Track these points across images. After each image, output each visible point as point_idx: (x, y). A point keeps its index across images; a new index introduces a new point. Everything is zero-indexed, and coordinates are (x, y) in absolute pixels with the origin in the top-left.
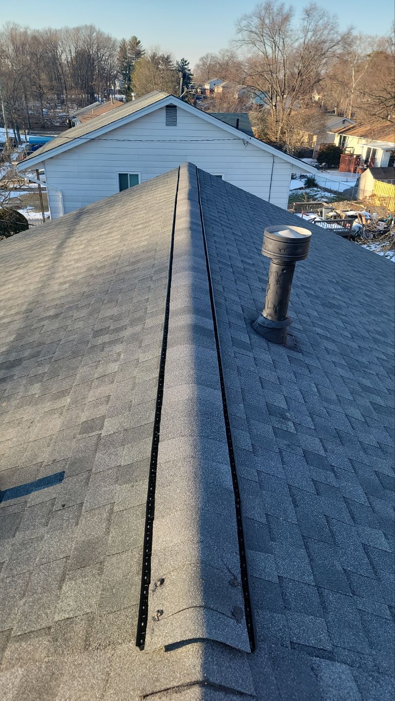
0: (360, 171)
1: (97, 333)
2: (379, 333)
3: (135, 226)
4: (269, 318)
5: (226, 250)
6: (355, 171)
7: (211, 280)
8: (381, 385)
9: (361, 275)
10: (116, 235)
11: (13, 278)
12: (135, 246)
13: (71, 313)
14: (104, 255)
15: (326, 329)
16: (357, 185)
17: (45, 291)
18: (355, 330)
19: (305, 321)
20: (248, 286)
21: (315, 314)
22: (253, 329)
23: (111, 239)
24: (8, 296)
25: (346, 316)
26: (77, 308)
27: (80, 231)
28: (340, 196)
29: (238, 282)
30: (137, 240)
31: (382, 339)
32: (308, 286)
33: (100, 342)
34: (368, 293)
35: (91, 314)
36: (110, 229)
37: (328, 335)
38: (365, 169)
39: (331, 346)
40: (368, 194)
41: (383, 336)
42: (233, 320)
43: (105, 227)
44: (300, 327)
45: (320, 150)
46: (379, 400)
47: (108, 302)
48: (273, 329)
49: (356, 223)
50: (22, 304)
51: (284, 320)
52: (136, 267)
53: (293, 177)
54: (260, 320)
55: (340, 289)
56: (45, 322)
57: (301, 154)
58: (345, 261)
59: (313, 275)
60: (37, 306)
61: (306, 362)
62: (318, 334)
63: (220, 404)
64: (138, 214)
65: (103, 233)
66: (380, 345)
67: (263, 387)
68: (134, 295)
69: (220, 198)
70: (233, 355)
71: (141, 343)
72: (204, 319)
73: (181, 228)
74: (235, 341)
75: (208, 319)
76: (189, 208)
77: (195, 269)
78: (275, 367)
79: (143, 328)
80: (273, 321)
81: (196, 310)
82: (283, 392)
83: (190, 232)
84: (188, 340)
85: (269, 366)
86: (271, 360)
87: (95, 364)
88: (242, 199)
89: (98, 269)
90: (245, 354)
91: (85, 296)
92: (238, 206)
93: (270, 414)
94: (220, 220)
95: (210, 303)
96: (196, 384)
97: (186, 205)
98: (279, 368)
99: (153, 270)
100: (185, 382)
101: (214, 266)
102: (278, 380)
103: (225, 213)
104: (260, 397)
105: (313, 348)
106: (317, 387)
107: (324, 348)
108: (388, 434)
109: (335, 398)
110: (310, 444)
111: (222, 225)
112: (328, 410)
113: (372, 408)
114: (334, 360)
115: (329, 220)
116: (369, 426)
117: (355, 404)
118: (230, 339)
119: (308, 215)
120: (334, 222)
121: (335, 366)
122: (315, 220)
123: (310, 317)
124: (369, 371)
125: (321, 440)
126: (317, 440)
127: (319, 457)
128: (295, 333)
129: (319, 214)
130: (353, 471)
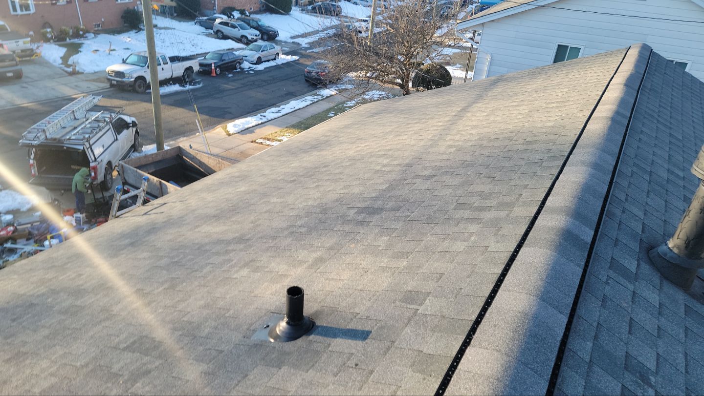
1: (460, 206)
3: (549, 103)
4: (676, 251)
5: (651, 152)
7: (614, 184)
10: (524, 109)
11: (410, 131)
12: (539, 125)
13: (444, 178)
14: (503, 127)
17: (432, 150)
20: (663, 202)
22: (648, 256)
23: (518, 112)
24: (398, 147)
26: (453, 175)
27: (490, 98)
29: (651, 195)
30: (545, 119)
33: (458, 216)
35: (462, 185)
36: (521, 101)
42: (624, 239)
43: (516, 99)
47: (485, 177)
48: (677, 266)
50: (407, 157)
51: (696, 259)
52: (530, 147)
54: (662, 249)
56: (418, 181)
60: (419, 163)
63: (560, 332)
64: (557, 91)
65: (511, 104)
67: (630, 332)
68: (514, 177)
69: (671, 90)
70: (605, 280)
71: (499, 230)
72: (583, 227)
73: (601, 115)
74: (614, 264)
75: (588, 229)
76: (621, 95)
77: (596, 166)
78: (660, 314)
79: (508, 216)
80: (679, 256)
81: (577, 214)
82: (657, 348)
83: (609, 123)
84: (551, 245)
85: (651, 309)
86: (658, 302)
87: (445, 236)
88: (701, 96)
89: (490, 140)
90: (622, 283)
91: (466, 165)
92: (692, 103)
93: (626, 368)
94: (659, 116)
95: (600, 210)
96: (539, 299)
97: (618, 91)
98: (665, 316)
99: (546, 156)
100: (526, 292)
101: (625, 168)
102: (656, 331)
103: (669, 108)
104: (621, 343)
111: (658, 121)
118: (609, 260)
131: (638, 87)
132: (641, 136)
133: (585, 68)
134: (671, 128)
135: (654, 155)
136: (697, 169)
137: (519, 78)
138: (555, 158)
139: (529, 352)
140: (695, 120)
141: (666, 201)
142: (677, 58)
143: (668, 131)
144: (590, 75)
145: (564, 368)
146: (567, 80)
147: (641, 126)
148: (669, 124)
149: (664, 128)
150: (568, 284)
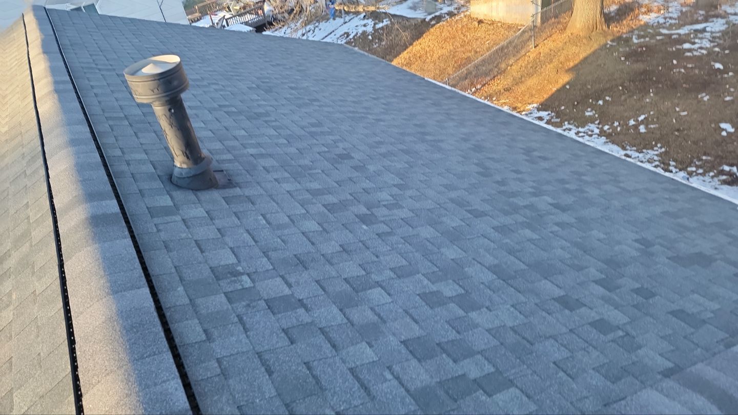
2: (313, 125)
4: (185, 166)
5: (114, 100)
7: (101, 147)
8: (330, 181)
9: (281, 68)
15: (259, 145)
18: (289, 132)
19: (233, 147)
20: (154, 134)
21: (243, 133)
22: (174, 184)
25: (276, 120)
29: (140, 135)
31: (318, 130)
32: (227, 103)
34: (293, 85)
37: (263, 151)
39: (269, 162)
41: (318, 126)
42: (145, 186)
44: (229, 156)
46: (331, 199)
48: (195, 176)
49: (267, 8)
51: (201, 161)
54: (176, 172)
55: (263, 92)
58: (260, 58)
59: (229, 89)
61: (246, 194)
62: (252, 155)
66: (317, 137)
67: (202, 252)
68: (9, 204)
69: (90, 37)
70: (155, 230)
71: (33, 267)
72: (104, 203)
73: (43, 93)
74: (153, 212)
75: (108, 201)
76: (48, 64)
77: (74, 142)
78: (212, 219)
79: (31, 246)
80: (190, 168)
81: (91, 196)
82: (227, 245)
83: (56, 96)
84: (87, 241)
85: (204, 221)
86: (204, 212)
88: (119, 28)
90: (170, 221)
92: (116, 38)
93: (218, 279)
94: (96, 64)
95: (106, 178)
96: (111, 295)
97: (43, 62)
98: (217, 218)
99: (24, 163)
100: (96, 300)
101: (102, 127)
102: (218, 233)
103: (101, 53)
104: (202, 265)
105: (250, 174)
106: (264, 218)
107: (262, 169)
108: (347, 231)
109: (287, 219)
110: (272, 289)
111: (99, 70)
112: (283, 237)
113: (326, 211)
114: (276, 177)
115: (239, 13)
116: (327, 233)
117: (309, 216)
118: (147, 211)
119: (217, 15)
120: (245, 14)
121: (279, 183)
122: (226, 17)
123: (238, 140)
124: (314, 171)
125: (283, 277)
126: (279, 279)
127: (284, 299)
128: (225, 166)
129: (227, 10)
130: (323, 293)
131: (57, 48)
132: (95, 91)
134: (114, 70)
135: (117, 100)
138: (33, 159)
139: (136, 346)
140: (129, 51)
141: (155, 132)
142: (82, 3)
143: (114, 73)
144: (8, 59)
145: (173, 327)
147: (87, 82)
148: (110, 67)
149: (108, 73)
150: (127, 260)
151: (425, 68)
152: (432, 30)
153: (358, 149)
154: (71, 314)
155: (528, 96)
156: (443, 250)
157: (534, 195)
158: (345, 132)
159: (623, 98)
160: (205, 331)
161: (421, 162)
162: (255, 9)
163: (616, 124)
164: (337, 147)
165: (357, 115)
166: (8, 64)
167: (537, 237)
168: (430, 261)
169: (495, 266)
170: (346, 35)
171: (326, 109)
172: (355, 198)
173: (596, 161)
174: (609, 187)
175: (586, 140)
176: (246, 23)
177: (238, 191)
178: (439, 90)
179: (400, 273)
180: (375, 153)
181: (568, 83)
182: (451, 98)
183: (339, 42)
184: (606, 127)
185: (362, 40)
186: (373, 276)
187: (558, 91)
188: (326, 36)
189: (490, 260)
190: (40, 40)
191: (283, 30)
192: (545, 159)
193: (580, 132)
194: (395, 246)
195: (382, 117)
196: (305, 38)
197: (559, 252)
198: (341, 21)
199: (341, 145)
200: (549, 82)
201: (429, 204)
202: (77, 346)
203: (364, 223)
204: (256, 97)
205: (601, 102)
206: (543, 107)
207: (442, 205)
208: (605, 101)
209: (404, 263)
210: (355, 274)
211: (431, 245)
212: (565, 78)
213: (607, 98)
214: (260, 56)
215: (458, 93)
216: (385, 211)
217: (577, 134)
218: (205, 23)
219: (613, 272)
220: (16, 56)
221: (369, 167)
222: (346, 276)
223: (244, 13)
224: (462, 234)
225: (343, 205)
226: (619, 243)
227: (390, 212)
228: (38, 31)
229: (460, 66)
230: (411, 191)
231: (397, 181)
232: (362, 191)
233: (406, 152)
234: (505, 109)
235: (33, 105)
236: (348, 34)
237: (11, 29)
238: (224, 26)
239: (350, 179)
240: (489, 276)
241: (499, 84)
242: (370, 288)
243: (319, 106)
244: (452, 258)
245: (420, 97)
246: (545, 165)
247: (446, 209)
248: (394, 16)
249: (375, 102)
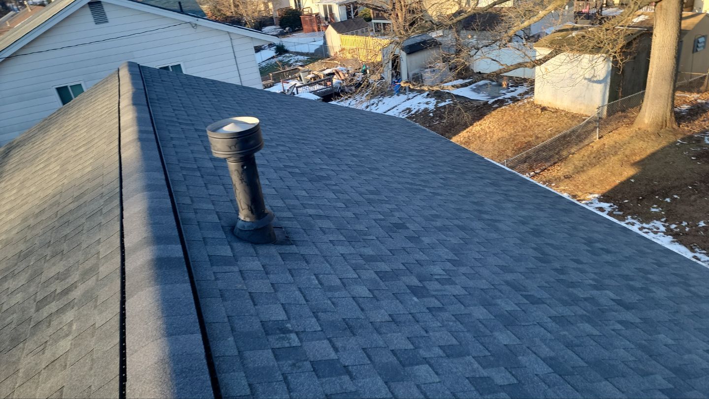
0: (324, 29)
1: (41, 304)
2: (371, 193)
3: (76, 150)
4: (248, 220)
5: (190, 151)
6: (319, 30)
7: (174, 194)
8: (383, 248)
9: (345, 136)
10: (55, 167)
12: (78, 175)
14: (42, 196)
15: (318, 206)
16: (325, 43)
18: (348, 197)
19: (293, 205)
20: (222, 187)
21: (304, 193)
22: (235, 236)
23: (49, 173)
25: (336, 185)
26: (14, 276)
27: (10, 172)
28: (314, 57)
29: (210, 186)
30: (80, 167)
31: (376, 197)
32: (292, 164)
33: (45, 315)
34: (355, 153)
35: (31, 280)
36: (46, 161)
37: (322, 213)
38: (328, 26)
39: (326, 224)
40: (337, 49)
41: (376, 194)
42: (209, 234)
43: (40, 160)
44: (289, 215)
45: (279, 15)
46: (384, 267)
47: (53, 257)
48: (256, 230)
49: (335, 80)
51: (264, 217)
53: (258, 49)
54: (239, 225)
55: (326, 157)
57: (260, 24)
58: (326, 125)
59: (295, 151)
61: (302, 252)
62: (310, 216)
63: (201, 350)
64: (77, 134)
65: (38, 168)
66: (374, 205)
67: (255, 305)
68: (83, 239)
69: (175, 93)
70: (213, 278)
71: (96, 301)
72: (170, 247)
73: (128, 140)
74: (213, 260)
76: (136, 115)
77: (150, 187)
78: (267, 273)
79: (97, 280)
80: (253, 222)
81: (158, 239)
82: (279, 301)
83: (139, 144)
84: (150, 282)
85: (259, 275)
86: (261, 266)
87: (42, 347)
88: (202, 88)
89: (37, 216)
90: (228, 271)
91: (23, 256)
92: (198, 97)
93: (267, 334)
94: (178, 119)
95: (175, 223)
96: (166, 337)
97: (131, 113)
98: (272, 272)
99: (102, 202)
100: (152, 339)
101: (176, 176)
102: (272, 288)
103: (183, 109)
104: (253, 318)
105: (307, 234)
106: (317, 278)
107: (319, 229)
108: (398, 301)
109: (338, 282)
110: (318, 351)
111: (180, 123)
112: (333, 299)
113: (378, 278)
114: (331, 239)
115: (309, 82)
116: (378, 300)
117: (361, 281)
118: (207, 259)
119: (288, 83)
120: (315, 84)
121: (334, 245)
122: (296, 86)
123: (298, 200)
124: (369, 237)
125: (330, 340)
126: (326, 342)
127: (331, 363)
128: (285, 223)
129: (299, 79)
130: (369, 362)
131: (146, 101)
132: (174, 142)
133: (91, 102)
135: (193, 153)
136: (216, 152)
137: (31, 138)
139: (184, 391)
140: (207, 109)
141: (223, 185)
142: (170, 63)
143: (192, 128)
144: (99, 107)
145: (221, 377)
146: (81, 120)
147: (168, 134)
148: (190, 122)
149: (188, 127)
150: (185, 304)
151: (484, 148)
152: (494, 113)
153: (414, 220)
154: (126, 351)
155: (589, 185)
156: (496, 334)
157: (596, 287)
158: (402, 202)
159: (693, 198)
160: (250, 385)
161: (476, 240)
162: (324, 80)
163: (684, 224)
164: (393, 216)
165: (415, 187)
166: (99, 111)
167: (598, 333)
168: (482, 344)
169: (551, 358)
170: (408, 111)
171: (385, 178)
172: (407, 268)
173: (665, 260)
174: (677, 290)
175: (650, 236)
176: (315, 92)
177: (294, 249)
178: (499, 171)
179: (450, 352)
180: (431, 226)
181: (632, 177)
182: (511, 179)
183: (401, 116)
184: (673, 226)
185: (423, 116)
186: (421, 352)
187: (622, 183)
188: (389, 110)
189: (545, 351)
190: (131, 93)
191: (348, 102)
192: (608, 251)
193: (645, 228)
194: (446, 323)
195: (439, 191)
196: (368, 110)
197: (622, 352)
198: (405, 97)
199: (397, 214)
200: (613, 174)
201: (483, 284)
202: (128, 384)
203: (415, 295)
204: (319, 161)
205: (668, 200)
206: (605, 198)
207: (497, 287)
208: (673, 199)
209: (454, 342)
210: (403, 347)
211: (483, 327)
212: (629, 172)
213: (676, 196)
214: (327, 123)
215: (518, 175)
216: (437, 286)
217: (641, 229)
218: (277, 89)
219: (682, 382)
220: (108, 104)
221: (423, 239)
222: (393, 348)
223: (313, 83)
224: (516, 319)
225: (395, 275)
226: (689, 352)
227: (442, 287)
228: (130, 85)
229: (519, 149)
230: (465, 268)
231: (451, 256)
232: (415, 262)
233: (462, 228)
234: (565, 195)
235: (117, 150)
236: (409, 110)
237: (106, 81)
238: (294, 94)
239: (404, 249)
240: (543, 369)
241: (559, 171)
242: (417, 364)
243: (379, 175)
244: (505, 343)
245: (478, 175)
246: (608, 258)
247: (500, 291)
248: (457, 96)
249: (434, 176)
